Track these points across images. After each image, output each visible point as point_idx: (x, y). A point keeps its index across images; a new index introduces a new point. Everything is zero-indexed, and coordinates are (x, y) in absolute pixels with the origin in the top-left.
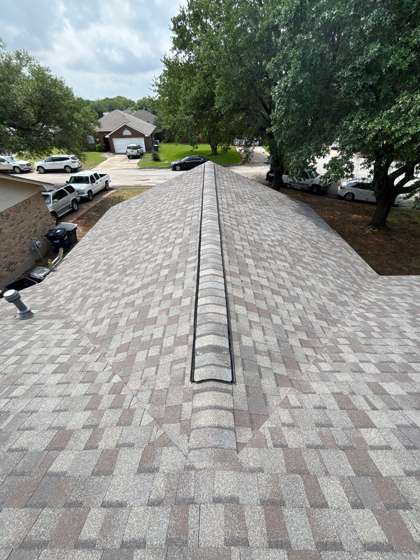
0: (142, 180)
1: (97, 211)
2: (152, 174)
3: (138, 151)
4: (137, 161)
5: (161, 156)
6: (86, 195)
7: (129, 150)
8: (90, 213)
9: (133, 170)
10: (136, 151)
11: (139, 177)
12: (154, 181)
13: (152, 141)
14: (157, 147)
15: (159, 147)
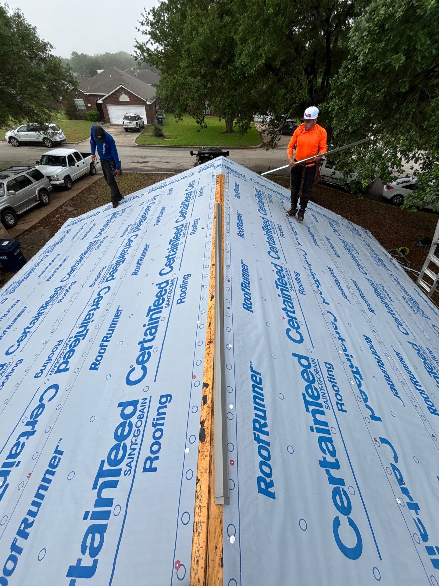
0: (138, 163)
1: (74, 206)
2: (152, 155)
3: (137, 123)
4: (136, 136)
5: (165, 131)
6: (62, 181)
7: (126, 122)
8: (65, 207)
9: (129, 149)
10: (134, 123)
11: (135, 158)
12: (153, 165)
13: (156, 110)
14: (161, 119)
15: (164, 118)
